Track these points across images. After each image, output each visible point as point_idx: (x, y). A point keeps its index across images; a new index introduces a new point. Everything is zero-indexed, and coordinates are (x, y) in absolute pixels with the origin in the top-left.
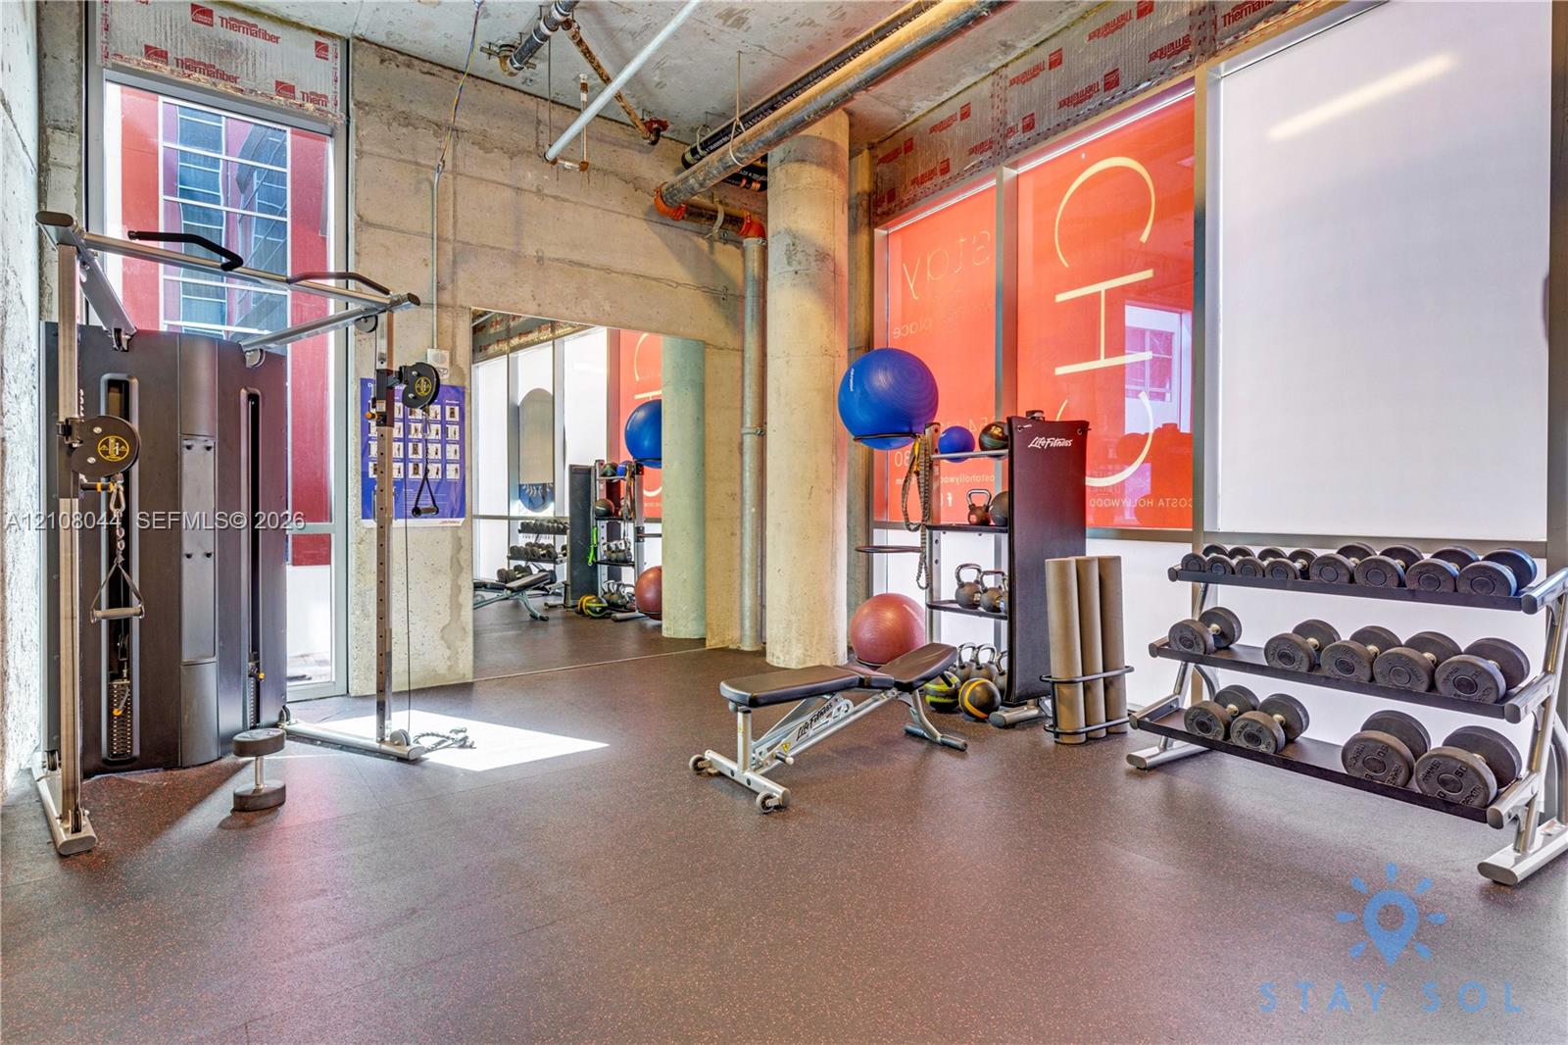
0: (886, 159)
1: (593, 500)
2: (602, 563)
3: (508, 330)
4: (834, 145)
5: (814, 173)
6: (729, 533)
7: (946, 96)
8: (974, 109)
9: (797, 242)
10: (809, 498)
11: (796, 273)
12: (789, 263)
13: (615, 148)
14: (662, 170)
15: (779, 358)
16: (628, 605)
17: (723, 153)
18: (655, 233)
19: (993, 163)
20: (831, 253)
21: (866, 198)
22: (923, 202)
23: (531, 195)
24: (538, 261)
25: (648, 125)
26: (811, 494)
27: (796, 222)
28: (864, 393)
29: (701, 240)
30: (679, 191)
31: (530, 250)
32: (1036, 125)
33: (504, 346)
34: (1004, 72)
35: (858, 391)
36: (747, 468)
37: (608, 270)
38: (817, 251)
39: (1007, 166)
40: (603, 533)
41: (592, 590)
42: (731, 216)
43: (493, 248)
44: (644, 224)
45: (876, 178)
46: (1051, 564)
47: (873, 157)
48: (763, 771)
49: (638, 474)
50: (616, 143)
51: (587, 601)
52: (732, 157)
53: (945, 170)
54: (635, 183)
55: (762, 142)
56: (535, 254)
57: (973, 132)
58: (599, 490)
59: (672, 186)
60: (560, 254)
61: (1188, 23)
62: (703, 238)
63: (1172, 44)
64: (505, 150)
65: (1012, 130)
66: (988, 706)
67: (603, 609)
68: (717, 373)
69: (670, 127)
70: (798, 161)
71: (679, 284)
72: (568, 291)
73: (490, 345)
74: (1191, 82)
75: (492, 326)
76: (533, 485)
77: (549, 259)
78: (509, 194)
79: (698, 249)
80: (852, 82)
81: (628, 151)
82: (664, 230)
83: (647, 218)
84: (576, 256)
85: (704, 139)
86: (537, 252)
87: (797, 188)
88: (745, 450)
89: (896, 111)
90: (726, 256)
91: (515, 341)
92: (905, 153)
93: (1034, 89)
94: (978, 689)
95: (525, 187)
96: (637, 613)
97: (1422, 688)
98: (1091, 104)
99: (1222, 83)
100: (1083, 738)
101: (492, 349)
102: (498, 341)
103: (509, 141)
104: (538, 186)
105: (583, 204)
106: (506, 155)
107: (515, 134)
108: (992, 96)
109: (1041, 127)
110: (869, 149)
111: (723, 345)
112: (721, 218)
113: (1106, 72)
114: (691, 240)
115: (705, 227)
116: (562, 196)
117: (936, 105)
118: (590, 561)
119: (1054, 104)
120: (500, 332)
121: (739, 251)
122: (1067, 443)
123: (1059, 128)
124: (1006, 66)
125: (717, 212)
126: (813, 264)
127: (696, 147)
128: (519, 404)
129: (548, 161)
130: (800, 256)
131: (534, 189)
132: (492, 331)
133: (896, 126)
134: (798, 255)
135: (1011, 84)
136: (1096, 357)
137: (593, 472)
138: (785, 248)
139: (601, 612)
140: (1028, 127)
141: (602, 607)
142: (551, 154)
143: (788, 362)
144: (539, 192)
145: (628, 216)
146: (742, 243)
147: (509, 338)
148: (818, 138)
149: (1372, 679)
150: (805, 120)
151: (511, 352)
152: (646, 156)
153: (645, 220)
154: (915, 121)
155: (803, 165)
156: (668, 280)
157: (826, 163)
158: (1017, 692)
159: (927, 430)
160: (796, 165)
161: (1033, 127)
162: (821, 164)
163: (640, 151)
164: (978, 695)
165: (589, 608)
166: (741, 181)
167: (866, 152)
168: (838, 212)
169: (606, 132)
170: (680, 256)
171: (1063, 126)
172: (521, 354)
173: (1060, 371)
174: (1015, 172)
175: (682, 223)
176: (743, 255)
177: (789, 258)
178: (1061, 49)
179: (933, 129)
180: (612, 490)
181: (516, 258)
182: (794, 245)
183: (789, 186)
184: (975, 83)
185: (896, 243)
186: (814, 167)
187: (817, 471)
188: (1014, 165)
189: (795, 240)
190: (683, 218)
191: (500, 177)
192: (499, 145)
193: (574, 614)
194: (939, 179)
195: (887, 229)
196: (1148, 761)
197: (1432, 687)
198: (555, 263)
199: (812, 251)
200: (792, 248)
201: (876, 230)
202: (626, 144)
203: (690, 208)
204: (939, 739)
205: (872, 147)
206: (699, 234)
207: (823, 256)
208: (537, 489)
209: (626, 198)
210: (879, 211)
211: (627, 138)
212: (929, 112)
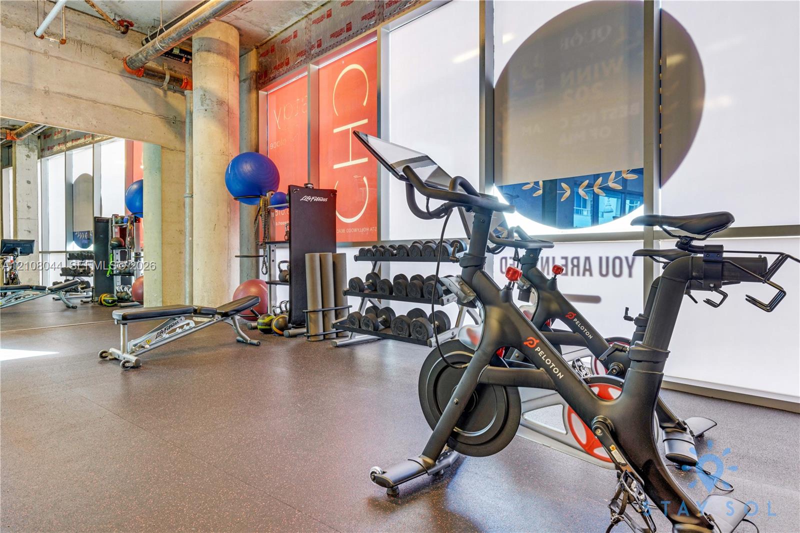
0: (263, 55)
1: (110, 238)
2: (116, 275)
3: (65, 137)
4: (227, 44)
5: (215, 57)
6: (178, 252)
7: (286, 25)
8: (299, 34)
9: (206, 94)
10: (214, 230)
11: (206, 110)
12: (202, 105)
13: (99, 33)
14: (132, 48)
15: (198, 155)
16: (131, 299)
17: (153, 43)
18: (127, 83)
19: (305, 62)
20: (226, 101)
21: (255, 74)
22: (279, 80)
23: (41, 55)
24: (45, 93)
25: (121, 23)
26: (215, 228)
27: (206, 83)
28: (235, 174)
29: (158, 89)
30: (135, 61)
31: (40, 86)
32: (322, 46)
33: (63, 147)
34: (310, 16)
35: (232, 173)
36: (187, 216)
37: (95, 102)
38: (217, 99)
39: (312, 64)
40: (118, 257)
41: (110, 290)
42: (174, 78)
43: (13, 83)
44: (119, 77)
45: (260, 64)
46: (307, 256)
47: (258, 53)
48: (135, 354)
49: (136, 222)
50: (100, 31)
51: (105, 297)
52: (158, 46)
53: (287, 64)
54: (113, 54)
55: (171, 39)
56: (44, 89)
57: (298, 45)
58: (115, 232)
59: (131, 58)
60: (60, 90)
61: (374, 5)
62: (159, 88)
63: (369, 14)
64: (21, 27)
65: (313, 46)
66: (283, 328)
67: (114, 301)
68: (170, 163)
69: (135, 25)
70: (206, 51)
71: (143, 113)
72: (67, 111)
73: (54, 146)
74: (375, 33)
75: (55, 135)
76: (82, 232)
77: (53, 92)
78: (24, 53)
79: (157, 95)
80: (207, 13)
81: (109, 36)
82: (133, 82)
83: (122, 74)
84: (72, 92)
85: (152, 33)
86: (44, 88)
87: (206, 65)
88: (186, 206)
89: (262, 30)
90: (174, 99)
91: (69, 144)
92: (271, 52)
93: (322, 27)
94: (281, 320)
95: (34, 49)
96: (136, 303)
97: (419, 296)
98: (342, 37)
99: (390, 34)
100: (322, 337)
101: (56, 148)
102: (59, 144)
103: (24, 22)
104: (45, 50)
105: (78, 63)
106: (22, 31)
107: (28, 19)
108: (306, 28)
109: (324, 46)
110: (256, 48)
111: (173, 149)
112: (168, 78)
113: (347, 23)
114: (152, 89)
115: (160, 83)
116: (63, 57)
117: (283, 29)
118: (108, 274)
119: (328, 35)
120: (60, 138)
121: (183, 97)
122: (325, 200)
123: (330, 48)
124: (310, 14)
125: (165, 74)
126: (215, 106)
127: (148, 38)
128: (73, 183)
129: (37, 37)
130: (208, 102)
131: (42, 51)
132: (55, 137)
133: (266, 38)
134: (207, 101)
135: (313, 23)
136: (349, 161)
137: (110, 221)
138: (200, 97)
139: (112, 303)
140: (319, 46)
141: (113, 300)
142: (39, 32)
143: (202, 157)
144: (46, 53)
145: (109, 72)
146: (184, 93)
147: (65, 142)
148: (218, 40)
149: (407, 295)
150: (189, 30)
151: (67, 150)
152: (121, 39)
153: (120, 75)
154: (275, 36)
155: (209, 53)
156: (137, 110)
157: (222, 53)
158: (293, 319)
159: (267, 194)
160: (205, 53)
161: (321, 46)
162: (220, 53)
163: (117, 37)
164: (280, 323)
165: (104, 300)
166: (182, 59)
167: (255, 50)
168: (231, 80)
169: (93, 24)
170: (145, 97)
171: (332, 47)
172: (74, 151)
173: (336, 166)
174: (317, 67)
175: (143, 79)
176: (185, 99)
177: (202, 102)
178: (331, 9)
179: (283, 42)
180: (123, 231)
181: (29, 90)
182: (204, 95)
183: (202, 64)
184: (299, 21)
185: (273, 99)
186: (215, 55)
187: (218, 216)
188: (317, 63)
189: (205, 93)
190: (143, 76)
191: (18, 43)
192: (17, 24)
193: (97, 305)
194: (285, 68)
195: (267, 91)
196: (338, 344)
197: (422, 296)
198: (57, 95)
199: (214, 99)
200: (203, 97)
201: (260, 91)
202: (106, 32)
203: (147, 71)
204: (249, 342)
205: (257, 48)
206: (157, 86)
207: (221, 103)
208: (84, 235)
209: (107, 62)
210: (261, 81)
211: (107, 29)
212: (281, 32)
